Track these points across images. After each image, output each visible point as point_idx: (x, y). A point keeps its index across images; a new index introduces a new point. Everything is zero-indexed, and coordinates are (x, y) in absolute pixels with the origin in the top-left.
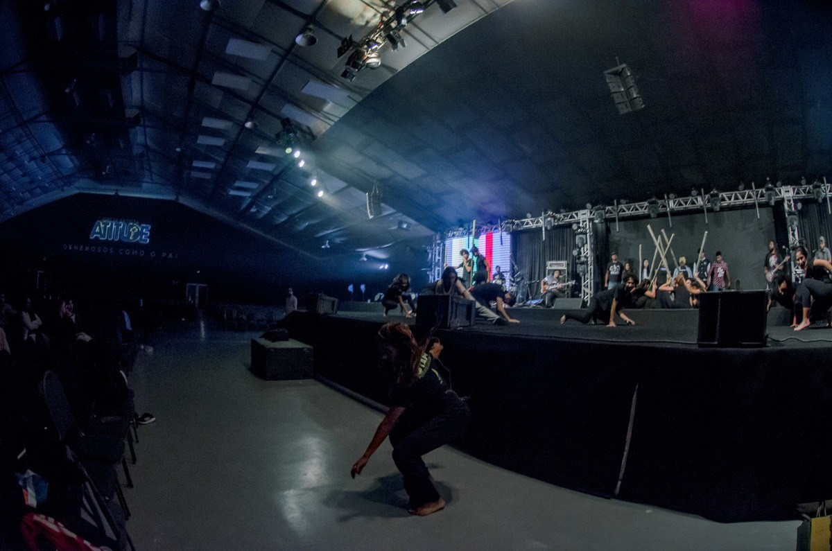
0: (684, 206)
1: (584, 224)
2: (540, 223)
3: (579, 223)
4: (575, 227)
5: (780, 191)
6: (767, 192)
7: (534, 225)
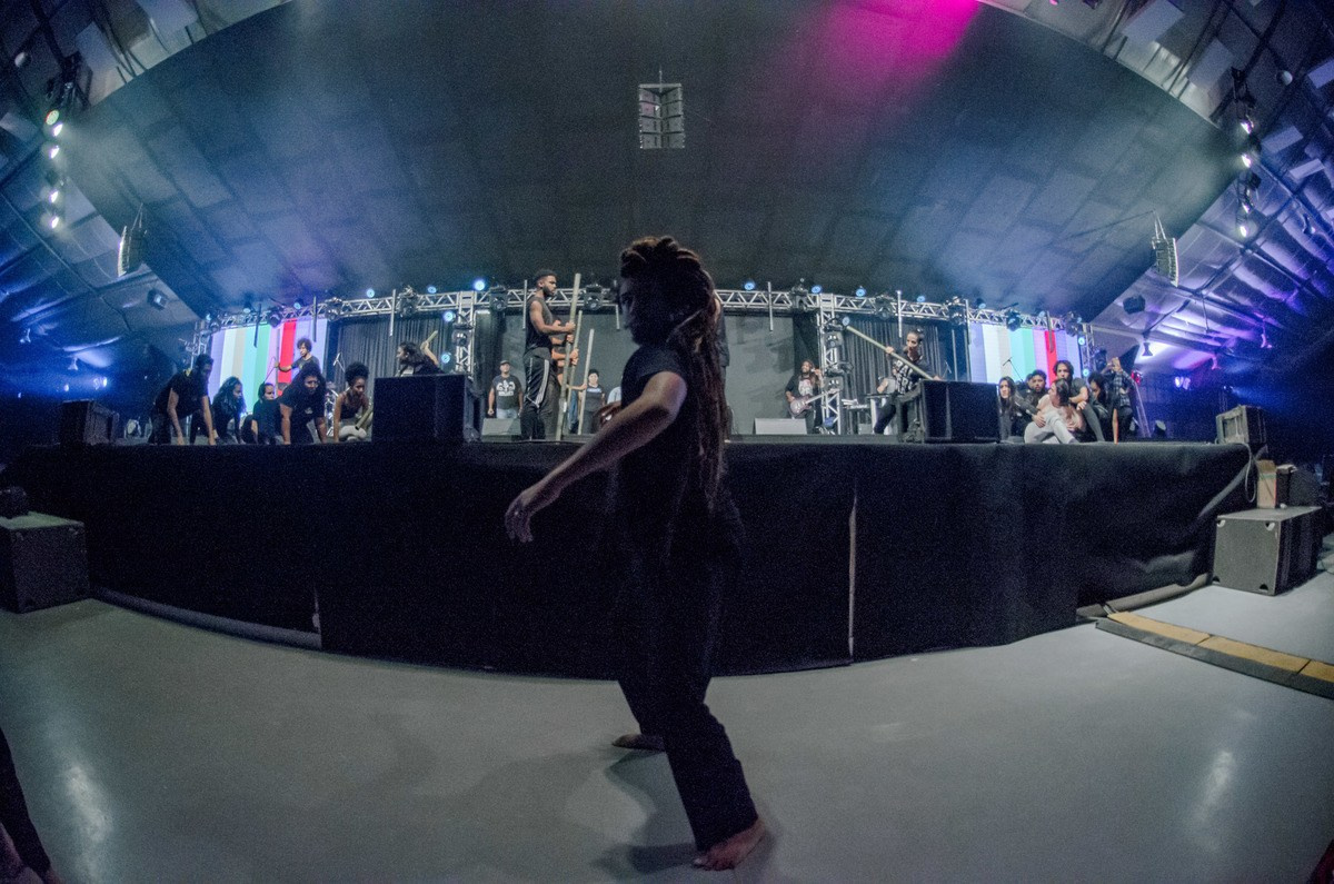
1: (464, 314)
2: (387, 307)
3: (455, 311)
4: (449, 317)
5: (814, 299)
6: (793, 297)
7: (375, 309)
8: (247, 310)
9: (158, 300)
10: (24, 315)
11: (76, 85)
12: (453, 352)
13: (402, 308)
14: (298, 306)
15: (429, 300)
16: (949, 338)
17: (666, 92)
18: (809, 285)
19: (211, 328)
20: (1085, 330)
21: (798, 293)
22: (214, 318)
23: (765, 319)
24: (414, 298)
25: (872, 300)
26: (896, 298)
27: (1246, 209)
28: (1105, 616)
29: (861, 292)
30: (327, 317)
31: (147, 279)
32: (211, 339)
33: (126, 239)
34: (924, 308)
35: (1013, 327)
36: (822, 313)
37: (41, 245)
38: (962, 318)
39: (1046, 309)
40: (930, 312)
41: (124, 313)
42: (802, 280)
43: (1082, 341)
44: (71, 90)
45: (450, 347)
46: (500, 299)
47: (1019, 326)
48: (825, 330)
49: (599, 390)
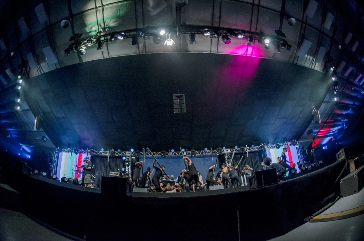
0: (177, 155)
1: (128, 158)
2: (107, 154)
3: (126, 157)
4: (124, 158)
5: (224, 151)
6: (218, 151)
7: (104, 154)
8: (69, 148)
9: (45, 139)
10: (8, 130)
11: (26, 70)
12: (125, 168)
13: (111, 154)
14: (83, 150)
15: (118, 153)
16: (261, 155)
17: (181, 96)
18: (222, 147)
19: (59, 151)
20: (297, 143)
21: (219, 150)
22: (60, 149)
23: (211, 158)
24: (115, 152)
25: (239, 149)
26: (246, 147)
27: (335, 93)
28: (312, 218)
29: (236, 147)
30: (90, 154)
31: (42, 133)
32: (59, 154)
33: (37, 120)
34: (254, 148)
35: (278, 148)
36: (226, 154)
37: (14, 112)
38: (264, 149)
39: (286, 141)
40: (255, 149)
41: (36, 140)
42: (220, 146)
43: (297, 146)
44: (25, 71)
45: (124, 167)
46: (138, 154)
47: (280, 147)
48: (227, 159)
49: (166, 179)
